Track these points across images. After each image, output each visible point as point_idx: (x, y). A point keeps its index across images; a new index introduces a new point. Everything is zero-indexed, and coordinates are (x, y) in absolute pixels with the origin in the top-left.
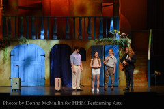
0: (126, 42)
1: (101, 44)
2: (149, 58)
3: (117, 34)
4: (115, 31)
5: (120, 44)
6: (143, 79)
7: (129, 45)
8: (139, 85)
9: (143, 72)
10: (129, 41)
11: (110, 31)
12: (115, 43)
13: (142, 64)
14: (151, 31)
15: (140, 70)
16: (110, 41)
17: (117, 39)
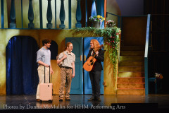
0: (114, 33)
1: (79, 35)
2: (146, 56)
3: (101, 21)
4: (99, 16)
5: (105, 35)
6: (138, 85)
7: (118, 36)
8: (132, 93)
9: (137, 75)
10: (119, 30)
11: (92, 17)
12: (99, 33)
13: (136, 63)
14: (149, 16)
15: (133, 72)
16: (92, 31)
17: (102, 28)
